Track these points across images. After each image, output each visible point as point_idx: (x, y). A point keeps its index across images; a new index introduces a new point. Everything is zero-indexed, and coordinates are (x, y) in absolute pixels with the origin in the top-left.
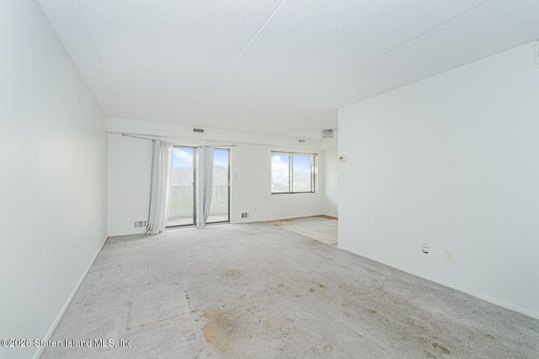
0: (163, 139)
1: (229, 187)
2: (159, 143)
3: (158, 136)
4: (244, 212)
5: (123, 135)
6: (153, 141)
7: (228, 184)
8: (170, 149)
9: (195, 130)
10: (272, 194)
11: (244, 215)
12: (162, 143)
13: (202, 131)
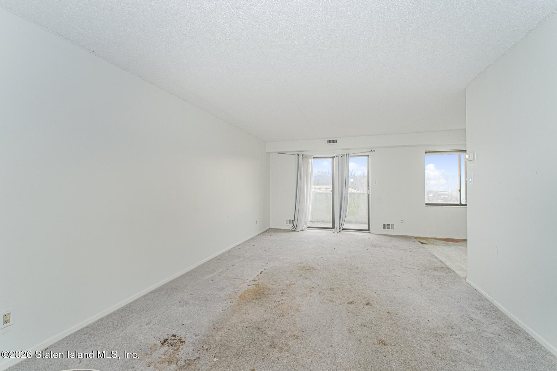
0: (305, 153)
1: (368, 195)
2: (302, 156)
3: (302, 151)
4: (386, 223)
5: (279, 153)
6: (298, 155)
7: (367, 192)
8: (311, 161)
9: (329, 142)
10: (427, 204)
11: (388, 226)
12: (304, 156)
13: (335, 141)
